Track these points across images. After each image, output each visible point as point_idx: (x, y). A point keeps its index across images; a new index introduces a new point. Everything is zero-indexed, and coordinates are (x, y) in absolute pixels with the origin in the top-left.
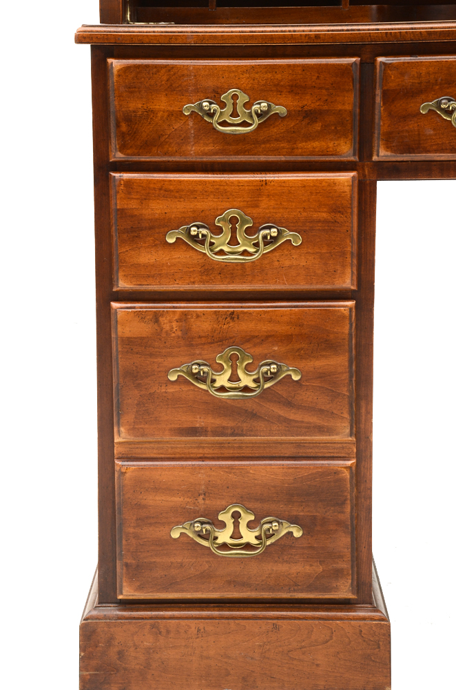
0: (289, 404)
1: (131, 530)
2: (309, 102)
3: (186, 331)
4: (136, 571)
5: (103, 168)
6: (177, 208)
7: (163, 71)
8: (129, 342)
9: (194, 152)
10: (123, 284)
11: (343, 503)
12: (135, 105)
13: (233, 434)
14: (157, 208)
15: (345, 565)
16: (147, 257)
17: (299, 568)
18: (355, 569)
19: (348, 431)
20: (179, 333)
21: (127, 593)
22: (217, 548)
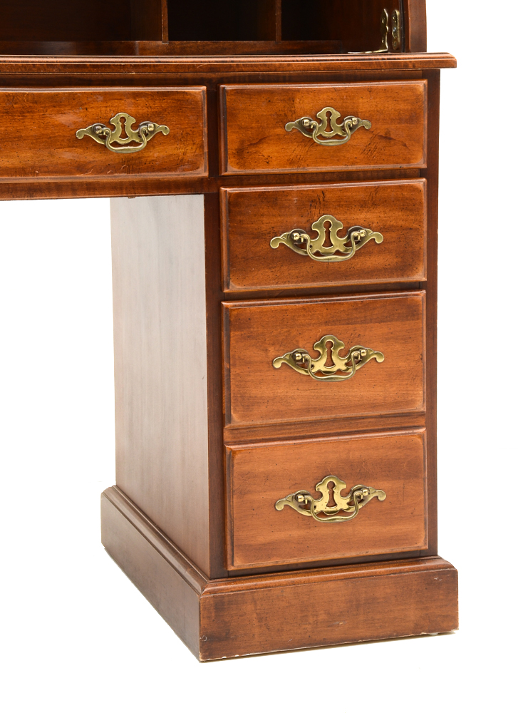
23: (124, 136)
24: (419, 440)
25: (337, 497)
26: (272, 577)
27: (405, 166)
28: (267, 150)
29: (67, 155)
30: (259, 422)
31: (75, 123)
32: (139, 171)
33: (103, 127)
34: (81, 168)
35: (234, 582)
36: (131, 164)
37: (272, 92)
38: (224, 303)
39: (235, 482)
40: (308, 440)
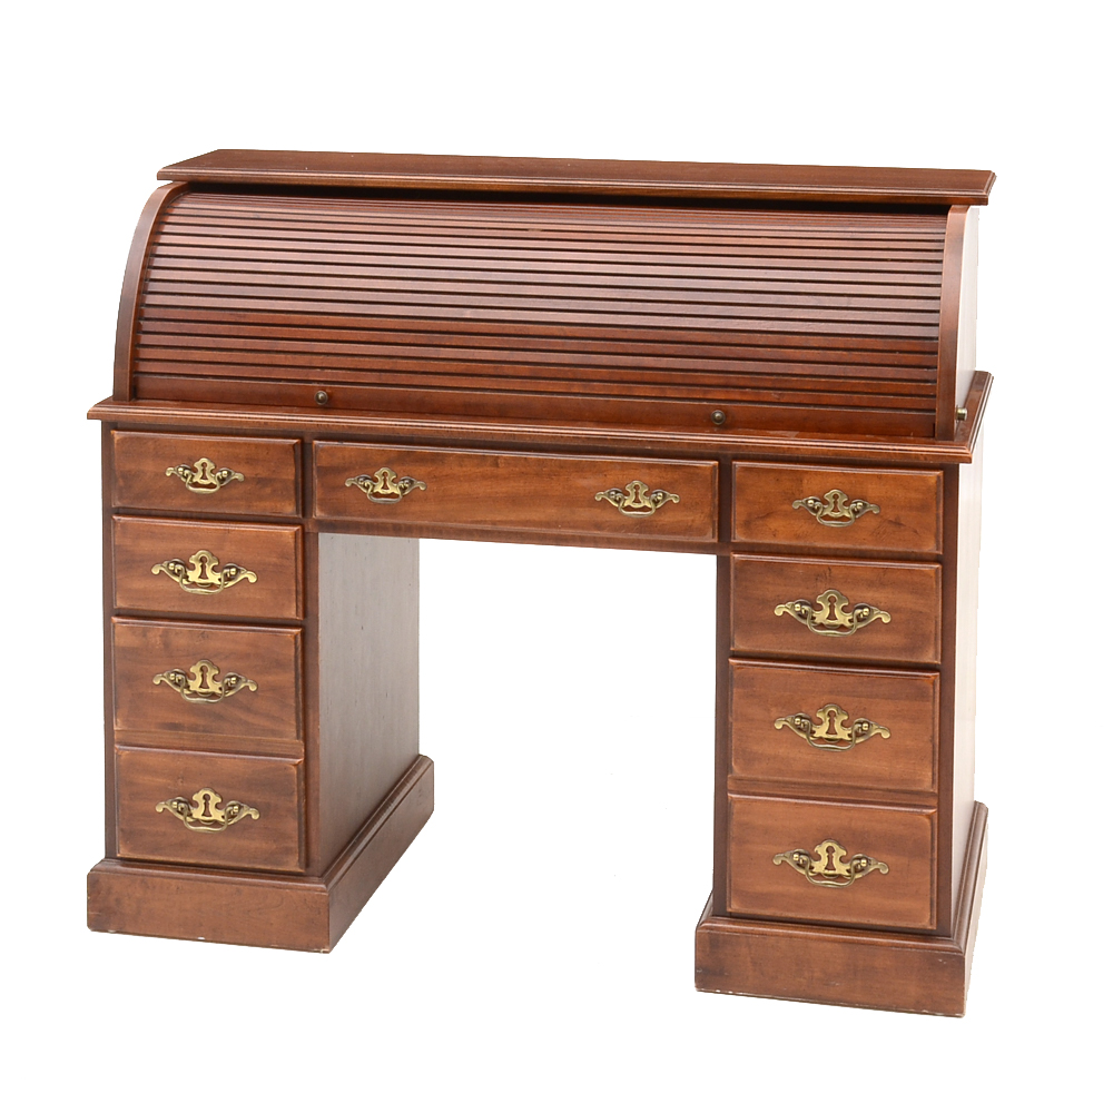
0: (248, 710)
1: (126, 802)
2: (262, 472)
3: (166, 645)
4: (129, 836)
5: (109, 512)
6: (160, 547)
7: (150, 443)
8: (125, 651)
9: (176, 504)
10: (120, 604)
11: (292, 794)
12: (131, 466)
13: (204, 731)
14: (146, 546)
15: (294, 845)
16: (138, 584)
17: (256, 844)
18: (303, 848)
19: (295, 735)
20: (162, 646)
21: (123, 852)
22: (190, 823)
23: (637, 501)
24: (927, 821)
25: (836, 862)
26: (772, 926)
27: (916, 550)
28: (774, 524)
29: (584, 514)
30: (760, 777)
31: (594, 487)
32: (651, 533)
33: (617, 492)
34: (598, 526)
35: (734, 923)
36: (642, 525)
37: (780, 471)
38: (731, 661)
39: (734, 831)
40: (811, 802)
